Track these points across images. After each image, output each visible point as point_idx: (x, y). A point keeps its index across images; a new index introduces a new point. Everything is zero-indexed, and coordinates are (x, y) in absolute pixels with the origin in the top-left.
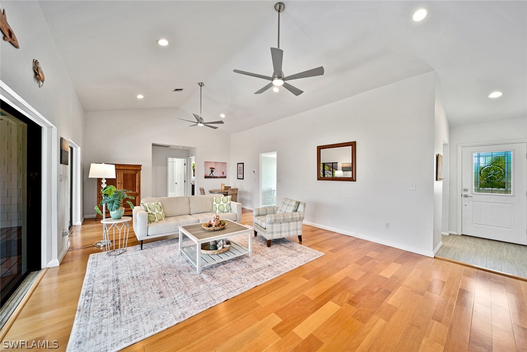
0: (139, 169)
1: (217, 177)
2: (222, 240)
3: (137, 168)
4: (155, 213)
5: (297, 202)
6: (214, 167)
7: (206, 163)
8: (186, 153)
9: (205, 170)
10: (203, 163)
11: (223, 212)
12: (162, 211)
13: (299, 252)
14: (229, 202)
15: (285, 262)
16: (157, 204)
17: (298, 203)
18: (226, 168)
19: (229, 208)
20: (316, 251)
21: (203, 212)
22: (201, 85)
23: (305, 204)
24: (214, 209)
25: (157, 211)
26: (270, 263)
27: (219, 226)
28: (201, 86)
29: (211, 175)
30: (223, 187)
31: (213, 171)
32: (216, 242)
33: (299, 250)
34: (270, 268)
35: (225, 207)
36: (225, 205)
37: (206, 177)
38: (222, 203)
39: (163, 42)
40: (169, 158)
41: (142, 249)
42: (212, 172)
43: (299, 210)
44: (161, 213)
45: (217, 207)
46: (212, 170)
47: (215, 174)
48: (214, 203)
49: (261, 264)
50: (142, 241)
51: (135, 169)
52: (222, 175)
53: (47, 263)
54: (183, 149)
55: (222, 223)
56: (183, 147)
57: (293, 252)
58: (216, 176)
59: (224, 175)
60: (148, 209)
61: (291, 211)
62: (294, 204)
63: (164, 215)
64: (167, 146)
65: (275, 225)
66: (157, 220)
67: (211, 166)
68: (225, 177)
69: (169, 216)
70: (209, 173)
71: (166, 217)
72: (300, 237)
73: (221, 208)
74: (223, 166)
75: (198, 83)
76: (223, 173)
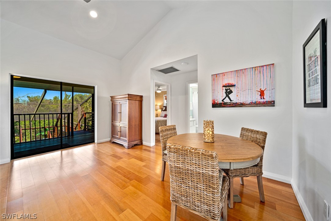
1: (242, 105)
6: (234, 83)
7: (215, 77)
9: (213, 91)
29: (227, 100)
31: (231, 92)
37: (214, 105)
42: (228, 93)
46: (229, 89)
47: (235, 98)
52: (257, 98)
59: (267, 98)
67: (226, 81)
68: (271, 104)
70: (220, 96)
74: (262, 75)
76: (262, 93)
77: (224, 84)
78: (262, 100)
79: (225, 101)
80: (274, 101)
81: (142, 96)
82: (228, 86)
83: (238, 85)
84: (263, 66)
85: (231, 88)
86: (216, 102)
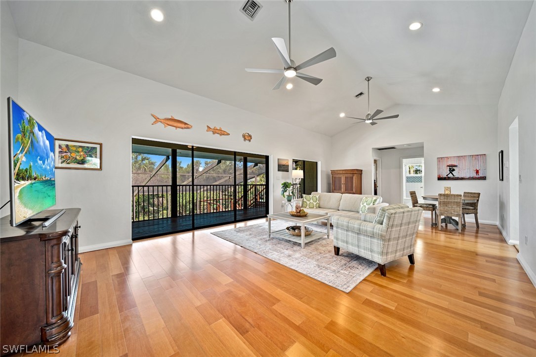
1: (462, 179)
6: (456, 164)
7: (440, 159)
9: (439, 169)
10: (436, 160)
16: (315, 196)
18: (485, 162)
21: (349, 210)
22: (368, 79)
24: (359, 210)
25: (311, 201)
28: (368, 81)
29: (451, 175)
31: (454, 170)
37: (440, 179)
40: (404, 160)
42: (451, 171)
44: (315, 203)
46: (452, 168)
47: (456, 174)
48: (361, 204)
52: (474, 175)
54: (409, 147)
56: (409, 144)
58: (460, 176)
59: (481, 175)
60: (304, 198)
64: (393, 148)
67: (450, 163)
68: (484, 178)
69: (323, 207)
70: (445, 172)
74: (477, 160)
75: (366, 79)
76: (477, 172)
77: (448, 165)
78: (477, 176)
79: (449, 176)
80: (485, 177)
81: (362, 170)
82: (451, 166)
83: (460, 166)
84: (478, 155)
85: (454, 168)
86: (441, 176)
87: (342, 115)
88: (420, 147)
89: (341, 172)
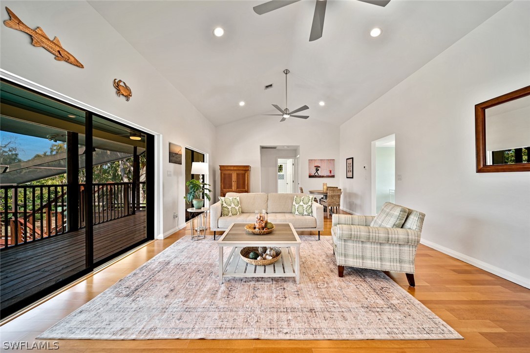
0: (247, 169)
1: (323, 177)
2: (270, 248)
3: (246, 169)
4: (230, 207)
5: (403, 211)
6: (320, 166)
7: (310, 161)
8: (292, 152)
9: (309, 168)
10: (308, 161)
11: (303, 215)
12: (239, 206)
13: (392, 307)
14: (310, 203)
15: (345, 314)
16: (235, 199)
17: (408, 214)
18: (334, 165)
19: (310, 211)
20: (438, 320)
21: (281, 212)
22: (286, 72)
23: (424, 215)
24: (293, 211)
25: (233, 205)
26: (318, 304)
27: (263, 228)
28: (286, 74)
29: (316, 174)
30: (325, 187)
31: (318, 170)
32: (265, 249)
33: (395, 302)
34: (309, 314)
35: (305, 209)
36: (305, 206)
37: (310, 176)
38: (301, 203)
39: (219, 32)
40: (279, 160)
41: (215, 239)
42: (317, 170)
43: (408, 225)
44: (237, 208)
45: (296, 208)
46: (317, 168)
47: (320, 173)
48: (294, 203)
49: (302, 302)
50: (215, 232)
51: (244, 169)
52: (329, 174)
53: (157, 236)
55: (269, 226)
56: (288, 147)
57: (380, 301)
58: (322, 175)
59: (332, 174)
60: (224, 202)
61: (389, 225)
62: (397, 212)
63: (240, 210)
64: (274, 148)
65: (350, 244)
66: (230, 214)
67: (316, 165)
68: (333, 176)
69: (246, 212)
70: (313, 172)
71: (243, 212)
72: (410, 277)
73: (301, 209)
74: (330, 163)
75: (284, 71)
76: (330, 172)
84: (330, 160)
87: (242, 104)
88: (294, 150)
89: (232, 168)
